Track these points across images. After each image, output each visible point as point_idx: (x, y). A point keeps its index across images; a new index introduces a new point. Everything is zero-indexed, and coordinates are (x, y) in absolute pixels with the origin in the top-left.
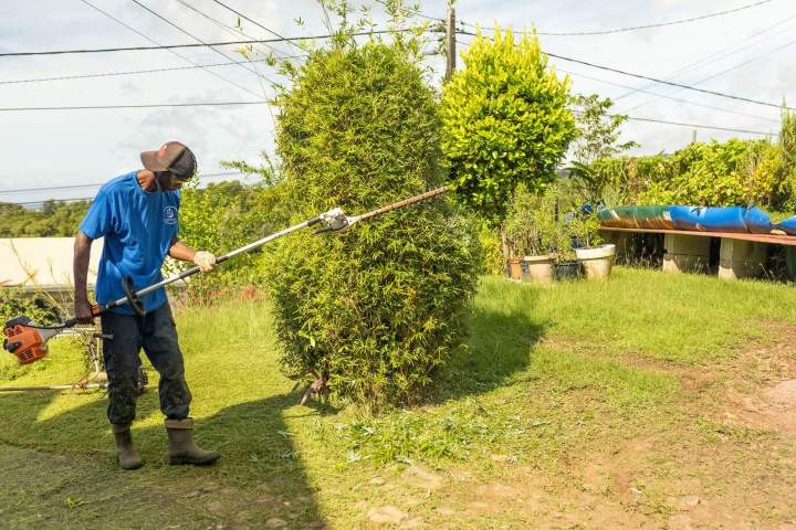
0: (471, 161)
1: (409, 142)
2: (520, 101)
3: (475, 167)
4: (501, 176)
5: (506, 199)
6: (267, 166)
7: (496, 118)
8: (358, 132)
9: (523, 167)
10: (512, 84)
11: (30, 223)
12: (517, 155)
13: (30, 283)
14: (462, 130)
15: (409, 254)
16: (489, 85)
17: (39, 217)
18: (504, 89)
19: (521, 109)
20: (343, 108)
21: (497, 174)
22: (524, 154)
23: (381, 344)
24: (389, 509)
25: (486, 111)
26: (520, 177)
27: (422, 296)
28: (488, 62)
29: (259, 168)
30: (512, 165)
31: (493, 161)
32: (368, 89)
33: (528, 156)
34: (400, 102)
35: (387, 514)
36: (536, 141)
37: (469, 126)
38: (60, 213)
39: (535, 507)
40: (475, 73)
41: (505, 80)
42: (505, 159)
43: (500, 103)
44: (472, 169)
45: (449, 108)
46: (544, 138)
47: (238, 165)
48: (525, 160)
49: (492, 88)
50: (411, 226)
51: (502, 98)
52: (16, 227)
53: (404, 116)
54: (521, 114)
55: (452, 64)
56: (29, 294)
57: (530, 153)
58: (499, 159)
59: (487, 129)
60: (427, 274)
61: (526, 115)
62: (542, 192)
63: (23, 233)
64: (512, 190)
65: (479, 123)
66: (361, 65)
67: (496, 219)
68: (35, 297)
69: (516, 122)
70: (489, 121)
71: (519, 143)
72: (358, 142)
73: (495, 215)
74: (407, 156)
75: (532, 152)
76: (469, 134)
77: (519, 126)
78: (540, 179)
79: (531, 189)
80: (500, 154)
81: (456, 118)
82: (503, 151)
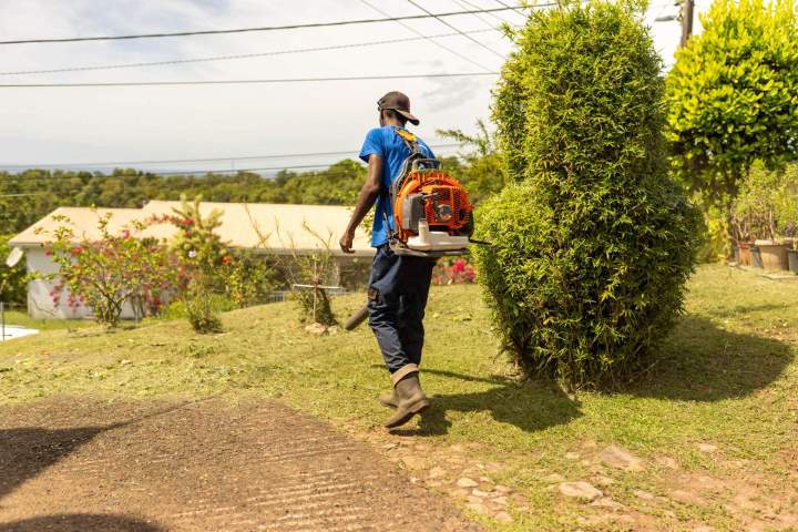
0: (701, 134)
1: (630, 106)
2: (764, 68)
3: (707, 141)
4: (736, 152)
5: (739, 176)
6: (482, 136)
7: (735, 87)
8: (576, 96)
9: (762, 142)
10: (757, 49)
11: (265, 191)
12: (757, 128)
13: (262, 246)
14: (694, 101)
15: (624, 226)
16: (729, 51)
17: (273, 186)
18: (747, 55)
19: (765, 77)
20: (562, 70)
21: (731, 149)
22: (764, 128)
23: (587, 318)
24: (583, 484)
25: (723, 80)
26: (757, 153)
27: (635, 272)
28: (731, 24)
29: (474, 137)
30: (750, 140)
31: (726, 136)
32: (590, 50)
33: (769, 129)
34: (624, 63)
35: (581, 489)
36: (780, 113)
37: (704, 97)
38: (291, 183)
39: (744, 504)
40: (714, 37)
41: (749, 45)
42: (742, 134)
43: (740, 71)
44: (702, 143)
45: (682, 76)
46: (791, 110)
47: (453, 134)
48: (765, 133)
49: (732, 55)
50: (627, 196)
51: (743, 65)
52: (253, 195)
53: (627, 78)
54: (764, 82)
55: (689, 29)
56: (261, 256)
57: (772, 127)
58: (734, 133)
59: (723, 99)
60: (641, 248)
61: (771, 83)
62: (782, 170)
63: (258, 200)
64: (747, 168)
65: (715, 93)
66: (585, 24)
67: (726, 198)
68: (267, 258)
69: (758, 92)
70: (727, 90)
71: (761, 115)
72: (575, 106)
73: (725, 193)
74: (628, 121)
75: (775, 126)
76: (702, 105)
77: (761, 95)
78: (782, 157)
79: (770, 166)
80: (736, 127)
81: (689, 88)
82: (740, 124)
